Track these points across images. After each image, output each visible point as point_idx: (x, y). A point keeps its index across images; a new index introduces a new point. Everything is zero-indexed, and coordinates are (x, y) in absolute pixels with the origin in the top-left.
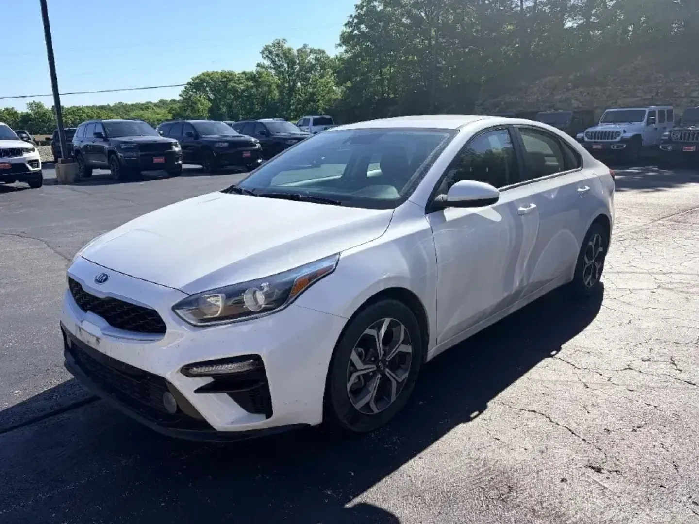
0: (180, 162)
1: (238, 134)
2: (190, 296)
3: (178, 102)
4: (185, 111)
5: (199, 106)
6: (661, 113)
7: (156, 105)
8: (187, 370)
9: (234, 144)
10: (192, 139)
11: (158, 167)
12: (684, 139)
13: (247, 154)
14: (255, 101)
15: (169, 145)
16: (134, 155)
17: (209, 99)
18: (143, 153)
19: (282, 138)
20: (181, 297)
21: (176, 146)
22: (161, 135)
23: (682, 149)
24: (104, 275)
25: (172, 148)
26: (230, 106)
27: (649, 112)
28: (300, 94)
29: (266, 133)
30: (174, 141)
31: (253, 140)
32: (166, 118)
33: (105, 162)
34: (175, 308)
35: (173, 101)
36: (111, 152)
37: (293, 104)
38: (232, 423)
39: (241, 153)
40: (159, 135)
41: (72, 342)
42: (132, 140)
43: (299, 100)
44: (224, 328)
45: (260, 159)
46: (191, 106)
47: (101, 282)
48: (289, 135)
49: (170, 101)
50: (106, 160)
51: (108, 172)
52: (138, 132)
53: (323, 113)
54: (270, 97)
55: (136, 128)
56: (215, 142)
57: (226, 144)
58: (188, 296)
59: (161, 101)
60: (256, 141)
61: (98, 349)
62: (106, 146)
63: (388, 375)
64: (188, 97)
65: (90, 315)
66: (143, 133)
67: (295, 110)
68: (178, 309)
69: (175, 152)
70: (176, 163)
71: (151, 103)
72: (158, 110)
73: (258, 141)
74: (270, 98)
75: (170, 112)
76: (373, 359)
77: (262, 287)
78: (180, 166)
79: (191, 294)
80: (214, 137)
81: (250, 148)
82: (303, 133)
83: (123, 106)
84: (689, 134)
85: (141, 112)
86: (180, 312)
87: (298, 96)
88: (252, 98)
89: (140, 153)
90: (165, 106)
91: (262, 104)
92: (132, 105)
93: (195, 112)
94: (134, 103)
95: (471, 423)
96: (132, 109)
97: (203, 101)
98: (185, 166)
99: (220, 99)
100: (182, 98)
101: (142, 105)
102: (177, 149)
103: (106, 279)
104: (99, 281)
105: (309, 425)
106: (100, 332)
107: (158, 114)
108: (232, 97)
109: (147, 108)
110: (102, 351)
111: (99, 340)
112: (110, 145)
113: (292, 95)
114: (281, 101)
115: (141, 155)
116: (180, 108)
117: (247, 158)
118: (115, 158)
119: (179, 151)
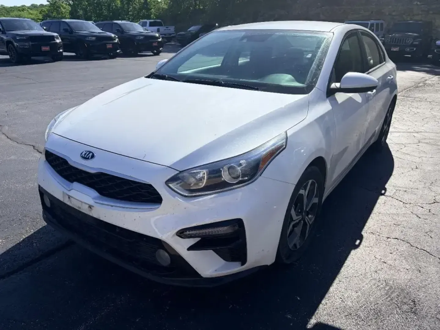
0: (61, 50)
1: (101, 31)
2: (180, 172)
3: (46, 6)
4: (52, 13)
5: (62, 9)
6: (377, 24)
7: (29, 8)
8: (182, 234)
9: (100, 38)
10: (68, 34)
11: (45, 54)
12: (393, 42)
13: (109, 46)
14: (103, 7)
15: (53, 38)
16: (27, 45)
17: (70, 5)
18: (33, 43)
19: (133, 35)
20: (173, 173)
21: (57, 38)
22: (45, 30)
23: (391, 49)
24: (90, 152)
25: (55, 40)
26: (85, 10)
27: (371, 24)
28: (135, 4)
29: (121, 31)
30: (55, 34)
31: (113, 35)
32: (38, 18)
33: (5, 49)
34: (167, 182)
35: (42, 5)
36: (9, 42)
37: (131, 11)
38: (216, 270)
39: (105, 44)
40: (43, 30)
41: (51, 201)
42: (24, 33)
43: (134, 8)
44: (211, 198)
45: (119, 50)
46: (56, 9)
47: (88, 159)
48: (137, 32)
49: (40, 5)
50: (5, 47)
51: (7, 57)
52: (27, 27)
53: (155, 18)
54: (114, 4)
55: (25, 24)
56: (85, 36)
57: (94, 38)
58: (179, 172)
59: (32, 5)
60: (115, 36)
61: (91, 215)
62: (5, 38)
63: (307, 221)
64: (53, 3)
65: (76, 185)
66: (31, 28)
67: (132, 15)
68: (171, 183)
69: (57, 43)
70: (58, 51)
71: (24, 6)
72: (31, 12)
73: (117, 37)
74: (114, 6)
75: (40, 13)
76: (299, 211)
77: (241, 163)
78: (61, 53)
79: (181, 170)
80: (84, 32)
81: (111, 42)
82: (147, 31)
83: (4, 8)
84: (396, 39)
85: (20, 13)
86: (172, 185)
87: (134, 5)
88: (101, 5)
89: (31, 43)
90: (36, 9)
91: (109, 10)
92: (11, 7)
93: (59, 14)
94: (12, 6)
95: (358, 249)
96: (11, 10)
97: (65, 6)
98: (65, 54)
99: (78, 5)
100: (49, 3)
101: (19, 7)
102: (58, 41)
103: (93, 156)
104: (85, 158)
105: (267, 266)
106: (93, 201)
107: (31, 14)
108: (87, 3)
109: (23, 10)
110: (95, 216)
111: (92, 207)
112: (7, 37)
113: (130, 4)
114: (122, 8)
115: (32, 45)
116: (47, 10)
117: (110, 48)
118: (12, 46)
119: (60, 42)
